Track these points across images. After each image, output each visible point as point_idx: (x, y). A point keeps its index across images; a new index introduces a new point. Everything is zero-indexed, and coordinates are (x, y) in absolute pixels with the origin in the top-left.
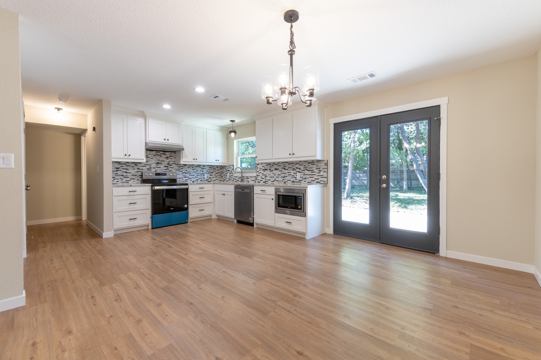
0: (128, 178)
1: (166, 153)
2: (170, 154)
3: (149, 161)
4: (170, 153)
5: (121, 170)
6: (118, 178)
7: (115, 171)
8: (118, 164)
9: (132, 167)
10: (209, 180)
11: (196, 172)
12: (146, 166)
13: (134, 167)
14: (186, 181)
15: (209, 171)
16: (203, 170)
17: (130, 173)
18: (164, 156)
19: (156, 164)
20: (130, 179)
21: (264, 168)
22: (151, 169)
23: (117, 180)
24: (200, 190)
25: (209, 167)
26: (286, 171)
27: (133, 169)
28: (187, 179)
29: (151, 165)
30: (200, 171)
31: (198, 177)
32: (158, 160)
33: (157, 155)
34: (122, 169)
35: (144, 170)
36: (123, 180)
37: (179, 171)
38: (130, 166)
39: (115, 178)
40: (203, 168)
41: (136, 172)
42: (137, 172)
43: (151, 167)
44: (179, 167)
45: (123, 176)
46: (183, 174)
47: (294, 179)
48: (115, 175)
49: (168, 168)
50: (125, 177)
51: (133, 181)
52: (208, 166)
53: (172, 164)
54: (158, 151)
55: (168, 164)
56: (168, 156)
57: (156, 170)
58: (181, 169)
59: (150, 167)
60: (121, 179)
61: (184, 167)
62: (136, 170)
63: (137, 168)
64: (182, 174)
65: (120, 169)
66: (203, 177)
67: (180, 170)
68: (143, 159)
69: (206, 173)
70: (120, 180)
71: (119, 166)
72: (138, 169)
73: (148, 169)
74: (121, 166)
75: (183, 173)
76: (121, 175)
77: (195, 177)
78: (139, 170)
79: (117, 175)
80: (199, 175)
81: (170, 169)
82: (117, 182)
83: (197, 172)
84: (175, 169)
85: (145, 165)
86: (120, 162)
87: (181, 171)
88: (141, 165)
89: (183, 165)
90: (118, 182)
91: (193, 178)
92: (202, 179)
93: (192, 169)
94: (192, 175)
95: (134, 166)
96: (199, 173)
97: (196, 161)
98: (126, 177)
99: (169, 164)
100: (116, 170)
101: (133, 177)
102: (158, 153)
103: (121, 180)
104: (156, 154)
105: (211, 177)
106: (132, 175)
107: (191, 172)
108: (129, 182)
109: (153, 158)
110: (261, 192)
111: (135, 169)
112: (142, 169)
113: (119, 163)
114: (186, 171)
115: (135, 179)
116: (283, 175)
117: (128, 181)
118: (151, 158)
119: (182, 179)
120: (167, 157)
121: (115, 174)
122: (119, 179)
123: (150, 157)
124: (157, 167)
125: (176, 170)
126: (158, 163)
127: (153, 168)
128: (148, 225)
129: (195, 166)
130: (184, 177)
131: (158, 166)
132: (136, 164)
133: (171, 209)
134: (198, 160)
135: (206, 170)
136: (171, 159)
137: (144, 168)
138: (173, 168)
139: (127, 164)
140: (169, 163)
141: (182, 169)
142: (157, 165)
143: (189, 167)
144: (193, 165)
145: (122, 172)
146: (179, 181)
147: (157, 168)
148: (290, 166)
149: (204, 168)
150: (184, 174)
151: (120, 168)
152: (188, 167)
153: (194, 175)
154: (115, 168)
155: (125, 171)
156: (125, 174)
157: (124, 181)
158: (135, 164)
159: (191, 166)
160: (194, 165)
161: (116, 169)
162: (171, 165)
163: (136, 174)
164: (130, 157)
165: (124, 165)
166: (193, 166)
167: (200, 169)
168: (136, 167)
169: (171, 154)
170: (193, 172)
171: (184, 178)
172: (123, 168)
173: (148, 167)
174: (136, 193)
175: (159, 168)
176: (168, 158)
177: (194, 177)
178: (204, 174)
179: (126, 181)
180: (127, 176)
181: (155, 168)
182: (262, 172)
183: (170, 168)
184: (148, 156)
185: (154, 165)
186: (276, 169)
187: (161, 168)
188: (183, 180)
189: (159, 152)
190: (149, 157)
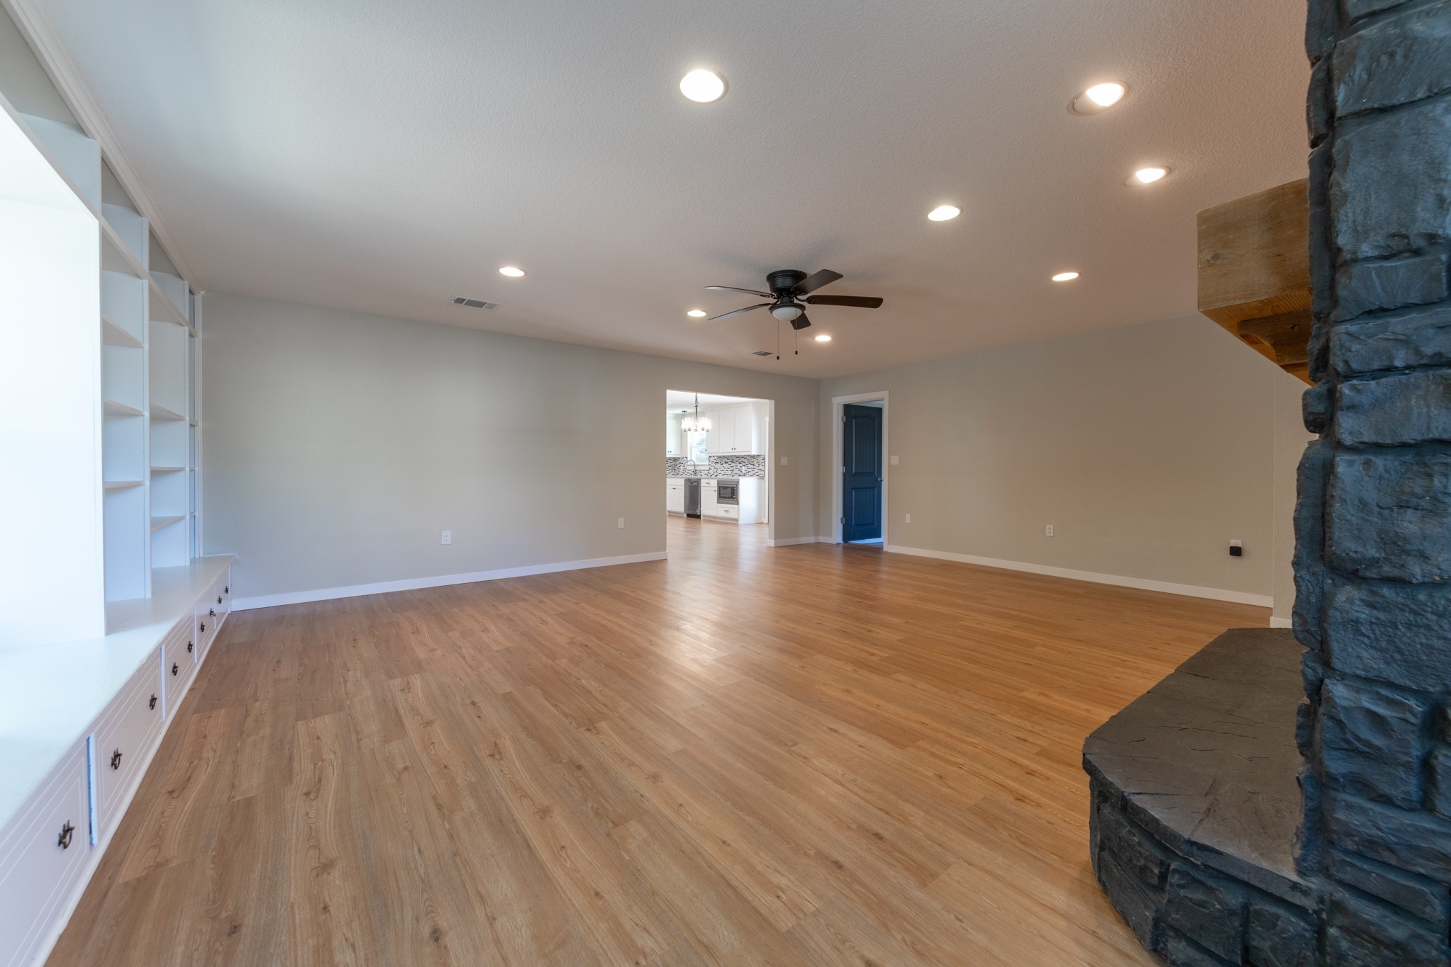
21: (715, 461)
26: (734, 465)
47: (739, 473)
110: (706, 485)
116: (731, 469)
148: (737, 459)
182: (714, 465)
186: (726, 463)
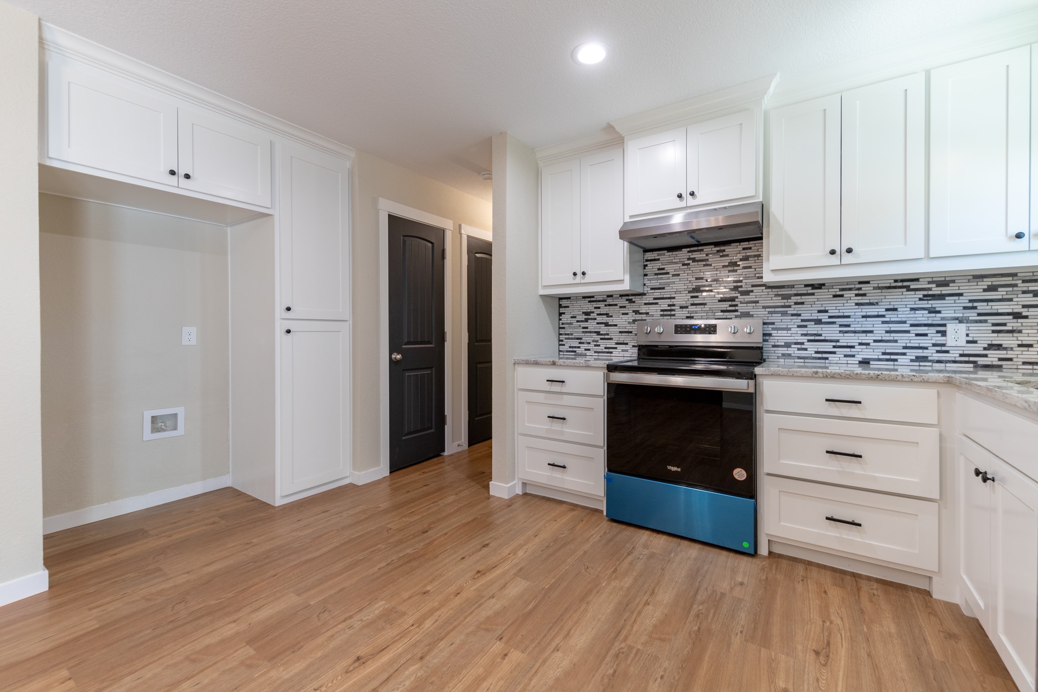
0: (611, 339)
1: (728, 249)
2: (744, 249)
3: (668, 284)
4: (745, 244)
5: (595, 319)
6: (589, 340)
7: (582, 321)
8: (589, 302)
9: (621, 307)
10: (981, 361)
11: (883, 316)
12: (656, 304)
13: (625, 307)
14: (819, 358)
15: (982, 307)
16: (936, 304)
17: (616, 325)
18: (717, 261)
19: (690, 292)
20: (617, 344)
22: (674, 310)
24: (834, 410)
25: (987, 282)
27: (623, 314)
28: (828, 347)
29: (674, 298)
30: (912, 309)
31: (896, 341)
32: (697, 279)
33: (694, 260)
34: (598, 315)
35: (653, 316)
36: (599, 345)
37: (784, 314)
38: (616, 305)
39: (581, 339)
40: (936, 291)
41: (629, 323)
42: (634, 321)
43: (674, 305)
44: (784, 297)
45: (598, 333)
46: (806, 326)
48: (583, 332)
49: (734, 303)
50: (603, 337)
51: (623, 351)
52: (978, 277)
53: (753, 286)
54: (696, 248)
55: (736, 288)
56: (735, 259)
57: (689, 315)
58: (796, 303)
59: (669, 305)
60: (595, 343)
61: (813, 294)
62: (631, 317)
63: (634, 311)
64: (799, 326)
65: (592, 316)
66: (939, 339)
67: (790, 311)
68: (622, 281)
69: (961, 322)
70: (591, 346)
71: (589, 307)
72: (636, 312)
73: (665, 313)
74: (596, 308)
75: (803, 321)
76: (595, 332)
77: (875, 341)
78: (638, 317)
79: (586, 332)
80: (908, 332)
81: (742, 308)
82: (586, 350)
83: (891, 316)
84: (764, 307)
85: (655, 299)
86: (593, 297)
87: (793, 315)
89: (806, 286)
90: (589, 350)
91: (860, 344)
92: (931, 353)
93: (857, 304)
94: (855, 332)
95: (626, 303)
96: (904, 322)
97: (848, 259)
99: (740, 289)
100: (585, 319)
101: (623, 338)
102: (697, 255)
103: (595, 345)
104: (689, 259)
105: (1006, 340)
106: (621, 332)
107: (848, 317)
108: (611, 353)
109: (678, 275)
111: (627, 314)
112: (647, 313)
113: (592, 299)
114: (819, 311)
115: (627, 344)
117: (610, 350)
118: (674, 275)
119: (799, 349)
120: (734, 264)
121: (584, 328)
122: (589, 343)
123: (672, 272)
124: (692, 305)
125: (769, 313)
126: (697, 289)
127: (681, 307)
129: (875, 288)
130: (809, 341)
131: (696, 301)
132: (630, 298)
133: (669, 467)
134: (863, 253)
135: (964, 301)
136: (750, 267)
137: (652, 309)
138: (757, 302)
139: (610, 301)
140: (741, 287)
141: (802, 303)
142: (692, 297)
143: (842, 296)
144: (868, 282)
145: (598, 323)
146: (783, 355)
149: (945, 290)
150: (812, 328)
151: (593, 312)
152: (835, 296)
153: (871, 332)
154: (583, 313)
156: (603, 329)
157: (602, 348)
158: (627, 298)
159: (850, 289)
160: (874, 284)
161: (585, 315)
162: (747, 293)
163: (629, 328)
164: (587, 279)
165: (602, 305)
166: (865, 288)
167: (912, 299)
168: (630, 308)
169: (750, 248)
170: (863, 317)
171: (807, 345)
172: (598, 311)
173: (664, 304)
174: (563, 388)
175: (699, 308)
176: (735, 268)
177: (868, 338)
178: (945, 325)
179: (606, 348)
180: (608, 334)
181: (687, 307)
183: (741, 303)
184: (663, 269)
185: (682, 299)
187: (707, 308)
188: (803, 354)
189: (702, 250)
190: (668, 273)
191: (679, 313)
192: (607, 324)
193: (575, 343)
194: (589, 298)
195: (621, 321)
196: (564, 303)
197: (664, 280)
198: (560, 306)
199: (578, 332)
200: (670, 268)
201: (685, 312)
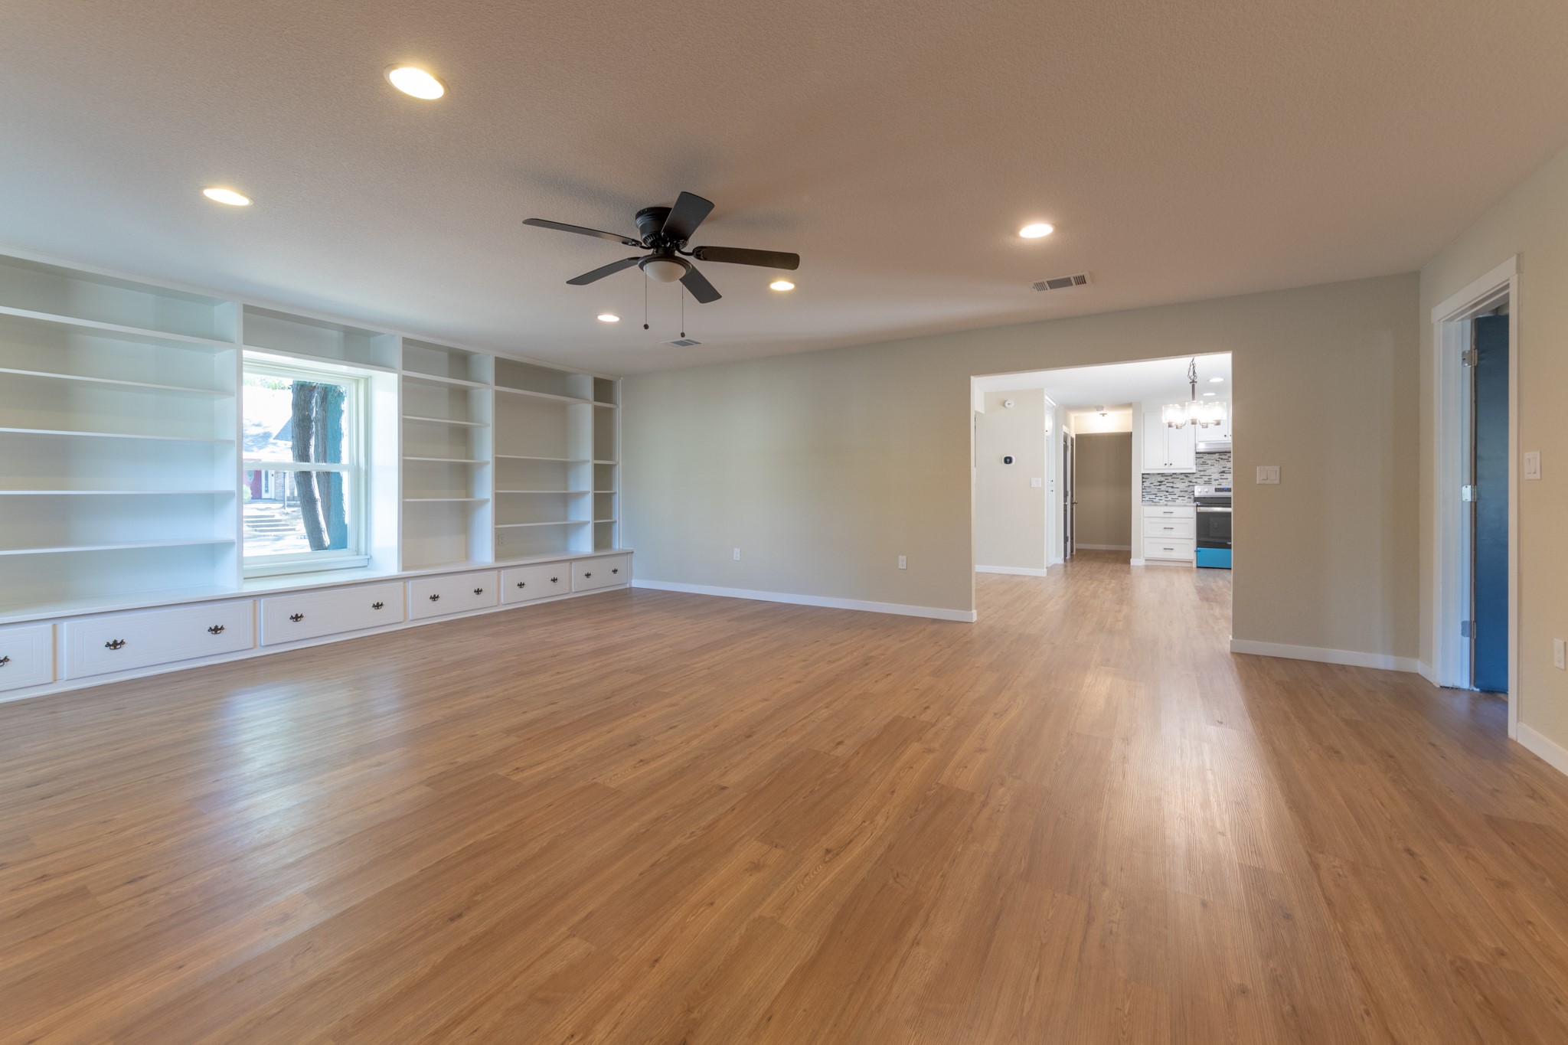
6: (1161, 495)
7: (1157, 486)
12: (1202, 477)
13: (1181, 479)
17: (1178, 488)
19: (1220, 472)
20: (1178, 497)
22: (1211, 481)
23: (1160, 498)
27: (1183, 483)
29: (1211, 475)
32: (1224, 466)
33: (1222, 459)
34: (1167, 483)
35: (1200, 483)
38: (1178, 478)
39: (1156, 495)
41: (1186, 487)
42: (1189, 486)
45: (1167, 492)
48: (1158, 492)
50: (1169, 493)
51: (1182, 500)
57: (1218, 484)
62: (1187, 484)
68: (1191, 469)
71: (1163, 479)
72: (1190, 482)
78: (1191, 484)
82: (1149, 498)
88: (1195, 476)
90: (1162, 500)
95: (1185, 477)
98: (1172, 494)
101: (1182, 494)
102: (1223, 457)
103: (1165, 498)
106: (1181, 491)
108: (1176, 501)
109: (1214, 465)
111: (1185, 482)
112: (1197, 482)
115: (1185, 497)
123: (1210, 464)
126: (1223, 472)
128: (1192, 562)
131: (1223, 477)
132: (1187, 475)
137: (1199, 480)
139: (1174, 476)
142: (1221, 475)
147: (1220, 480)
155: (1171, 485)
156: (1170, 490)
157: (1170, 499)
163: (1186, 489)
164: (1172, 467)
168: (1187, 480)
173: (1206, 479)
174: (1172, 515)
175: (1225, 480)
181: (1218, 480)
185: (1216, 476)
187: (1228, 480)
190: (1208, 464)
191: (1213, 482)
192: (1172, 487)
193: (1153, 497)
194: (1163, 475)
195: (1181, 485)
196: (1145, 476)
197: (1206, 467)
198: (1143, 478)
199: (1155, 491)
200: (1208, 462)
201: (1217, 482)
